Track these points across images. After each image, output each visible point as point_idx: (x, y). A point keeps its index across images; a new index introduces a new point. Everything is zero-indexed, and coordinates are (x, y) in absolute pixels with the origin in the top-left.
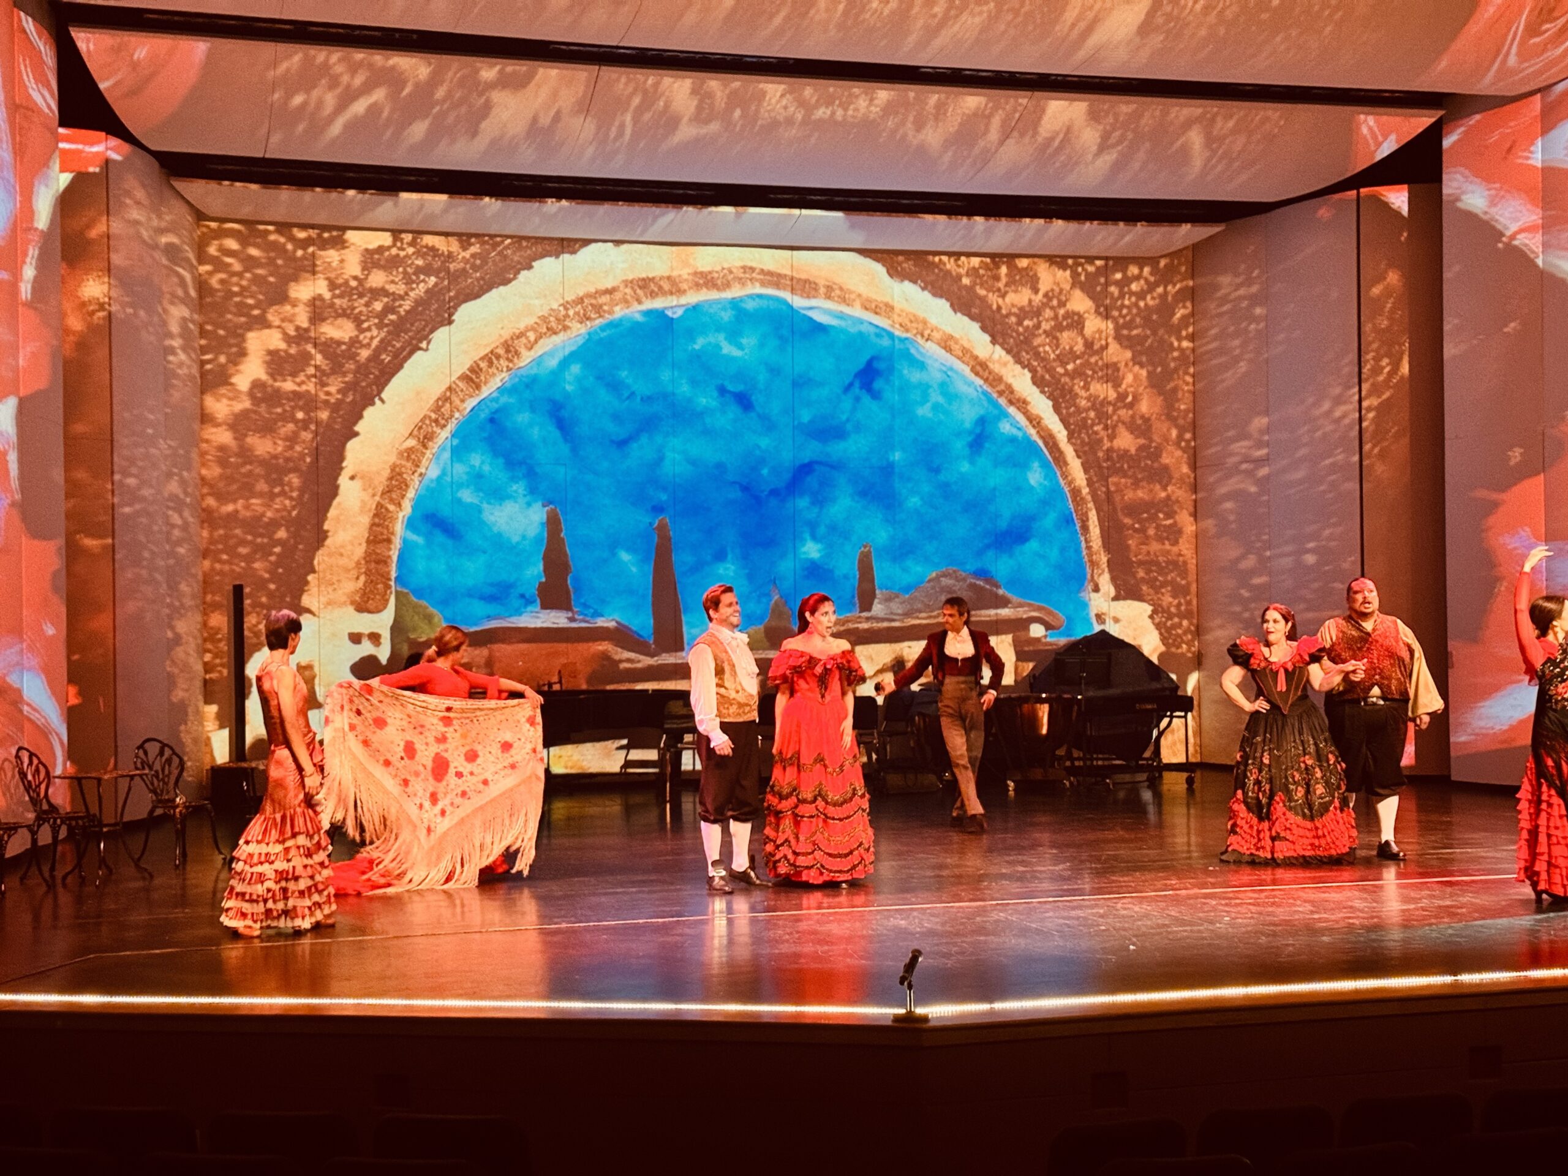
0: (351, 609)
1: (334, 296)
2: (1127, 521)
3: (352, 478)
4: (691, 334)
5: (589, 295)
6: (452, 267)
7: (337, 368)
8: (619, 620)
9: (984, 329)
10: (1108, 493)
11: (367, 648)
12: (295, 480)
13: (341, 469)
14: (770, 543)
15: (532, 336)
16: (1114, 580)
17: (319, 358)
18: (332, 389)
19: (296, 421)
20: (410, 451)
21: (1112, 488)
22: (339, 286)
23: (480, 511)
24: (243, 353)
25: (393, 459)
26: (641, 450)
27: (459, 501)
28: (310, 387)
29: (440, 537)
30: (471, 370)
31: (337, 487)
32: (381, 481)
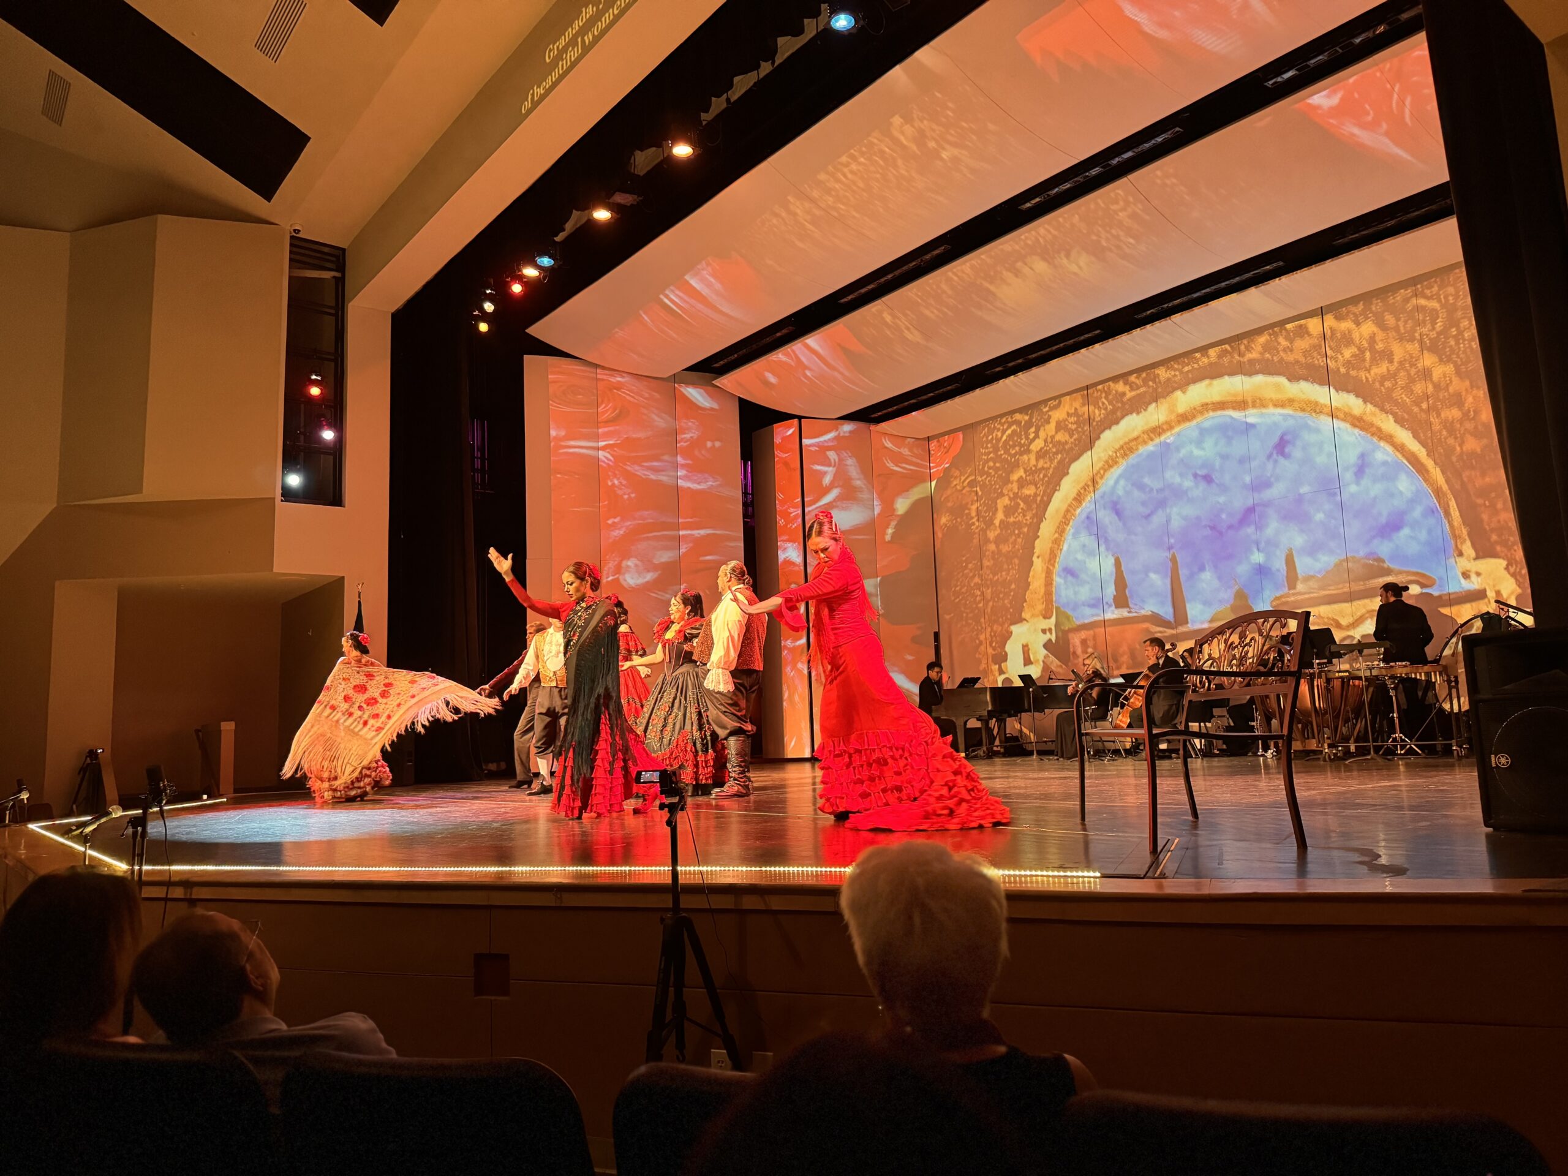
0: (1041, 618)
1: (1026, 476)
2: (1479, 501)
3: (1038, 557)
4: (1178, 449)
5: (1126, 443)
6: (1067, 447)
7: (1029, 508)
8: (1154, 611)
9: (1357, 396)
10: (1463, 484)
11: (1048, 636)
12: (1016, 561)
13: (1034, 553)
14: (1230, 557)
15: (1102, 472)
16: (1474, 545)
17: (1022, 505)
18: (1028, 518)
19: (1015, 535)
20: (1056, 540)
21: (1465, 479)
22: (1028, 471)
23: (1085, 563)
24: (996, 510)
25: (1050, 545)
26: (1158, 519)
27: (1076, 559)
28: (1020, 518)
29: (1070, 578)
30: (1078, 494)
31: (1033, 562)
32: (1047, 557)
